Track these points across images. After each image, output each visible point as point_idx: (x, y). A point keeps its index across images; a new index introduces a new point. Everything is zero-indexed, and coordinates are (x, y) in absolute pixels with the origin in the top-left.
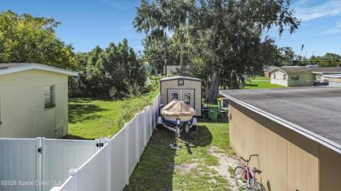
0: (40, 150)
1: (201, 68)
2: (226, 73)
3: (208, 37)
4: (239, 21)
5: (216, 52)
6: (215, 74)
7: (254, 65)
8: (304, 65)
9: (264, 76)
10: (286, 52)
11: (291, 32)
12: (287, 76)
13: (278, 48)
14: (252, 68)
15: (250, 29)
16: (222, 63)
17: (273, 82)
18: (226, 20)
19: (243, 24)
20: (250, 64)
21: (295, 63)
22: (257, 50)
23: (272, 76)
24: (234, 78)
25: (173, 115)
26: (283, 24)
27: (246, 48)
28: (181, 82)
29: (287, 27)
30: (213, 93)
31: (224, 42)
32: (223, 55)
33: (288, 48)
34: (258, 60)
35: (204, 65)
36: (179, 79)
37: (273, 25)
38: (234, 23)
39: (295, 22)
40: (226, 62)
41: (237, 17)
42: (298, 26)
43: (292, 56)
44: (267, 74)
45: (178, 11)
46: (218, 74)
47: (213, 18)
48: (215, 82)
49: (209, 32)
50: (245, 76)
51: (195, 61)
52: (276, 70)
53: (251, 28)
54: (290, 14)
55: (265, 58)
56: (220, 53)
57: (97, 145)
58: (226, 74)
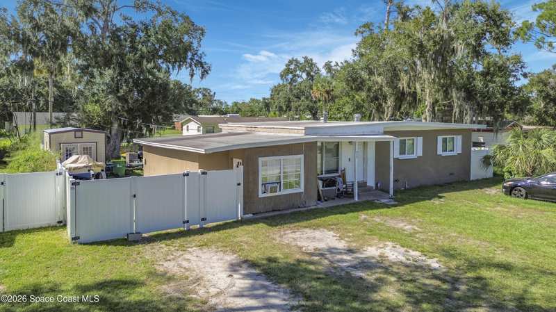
0: (2, 183)
1: (98, 116)
2: (130, 123)
3: (107, 79)
4: (145, 62)
5: (118, 97)
6: (116, 126)
7: (163, 114)
8: (226, 114)
9: (174, 128)
10: (204, 95)
11: (202, 78)
12: (201, 128)
13: (192, 89)
14: (160, 117)
15: (157, 73)
16: (126, 111)
17: (185, 133)
18: (129, 60)
19: (150, 66)
20: (159, 112)
21: (215, 111)
22: (165, 97)
23: (185, 127)
24: (140, 129)
25: (84, 167)
26: (194, 67)
27: (153, 95)
28: (79, 134)
29: (198, 72)
30: (115, 149)
31: (127, 86)
32: (127, 101)
33: (205, 89)
34: (167, 108)
35: (102, 114)
36: (75, 131)
37: (183, 68)
38: (138, 63)
39: (205, 66)
40: (130, 111)
41: (142, 57)
42: (209, 72)
43: (211, 102)
44: (178, 125)
45: (57, 37)
46: (120, 125)
47: (113, 56)
48: (116, 135)
49: (109, 73)
50: (153, 127)
51: (89, 107)
52: (189, 121)
53: (159, 71)
54: (201, 57)
55: (175, 107)
56: (123, 99)
57: (57, 174)
58: (131, 125)
